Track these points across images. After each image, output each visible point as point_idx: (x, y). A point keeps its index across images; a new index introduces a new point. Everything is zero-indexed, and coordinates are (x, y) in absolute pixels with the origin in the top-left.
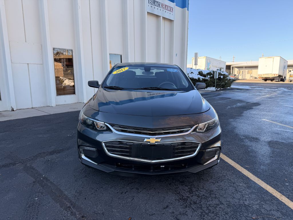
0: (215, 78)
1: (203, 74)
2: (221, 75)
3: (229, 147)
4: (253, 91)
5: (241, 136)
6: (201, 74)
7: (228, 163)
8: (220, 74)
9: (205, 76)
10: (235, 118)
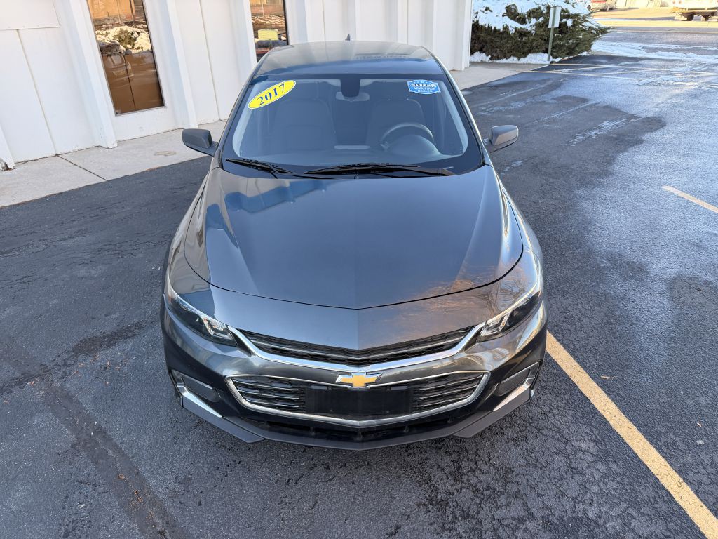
0: (550, 27)
1: (518, 14)
2: (568, 17)
3: (565, 302)
4: (652, 67)
5: (602, 257)
6: (512, 14)
7: (557, 365)
8: (565, 14)
9: (522, 20)
10: (591, 182)
